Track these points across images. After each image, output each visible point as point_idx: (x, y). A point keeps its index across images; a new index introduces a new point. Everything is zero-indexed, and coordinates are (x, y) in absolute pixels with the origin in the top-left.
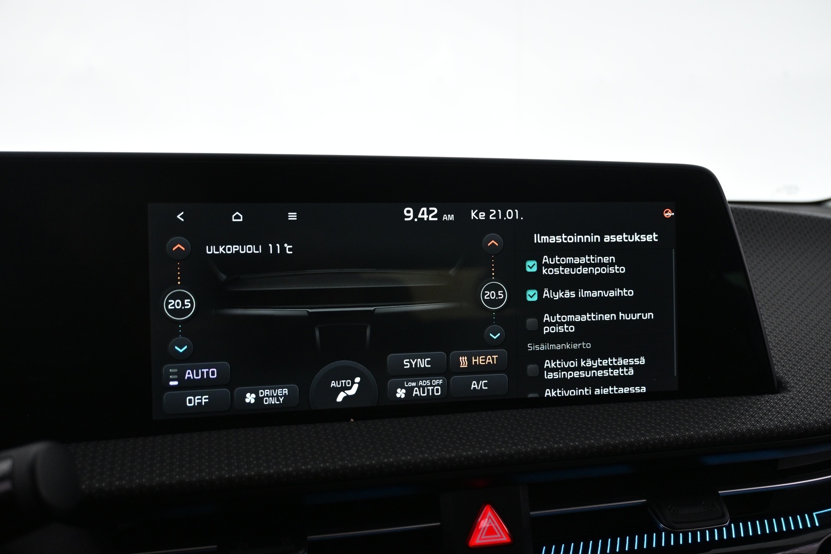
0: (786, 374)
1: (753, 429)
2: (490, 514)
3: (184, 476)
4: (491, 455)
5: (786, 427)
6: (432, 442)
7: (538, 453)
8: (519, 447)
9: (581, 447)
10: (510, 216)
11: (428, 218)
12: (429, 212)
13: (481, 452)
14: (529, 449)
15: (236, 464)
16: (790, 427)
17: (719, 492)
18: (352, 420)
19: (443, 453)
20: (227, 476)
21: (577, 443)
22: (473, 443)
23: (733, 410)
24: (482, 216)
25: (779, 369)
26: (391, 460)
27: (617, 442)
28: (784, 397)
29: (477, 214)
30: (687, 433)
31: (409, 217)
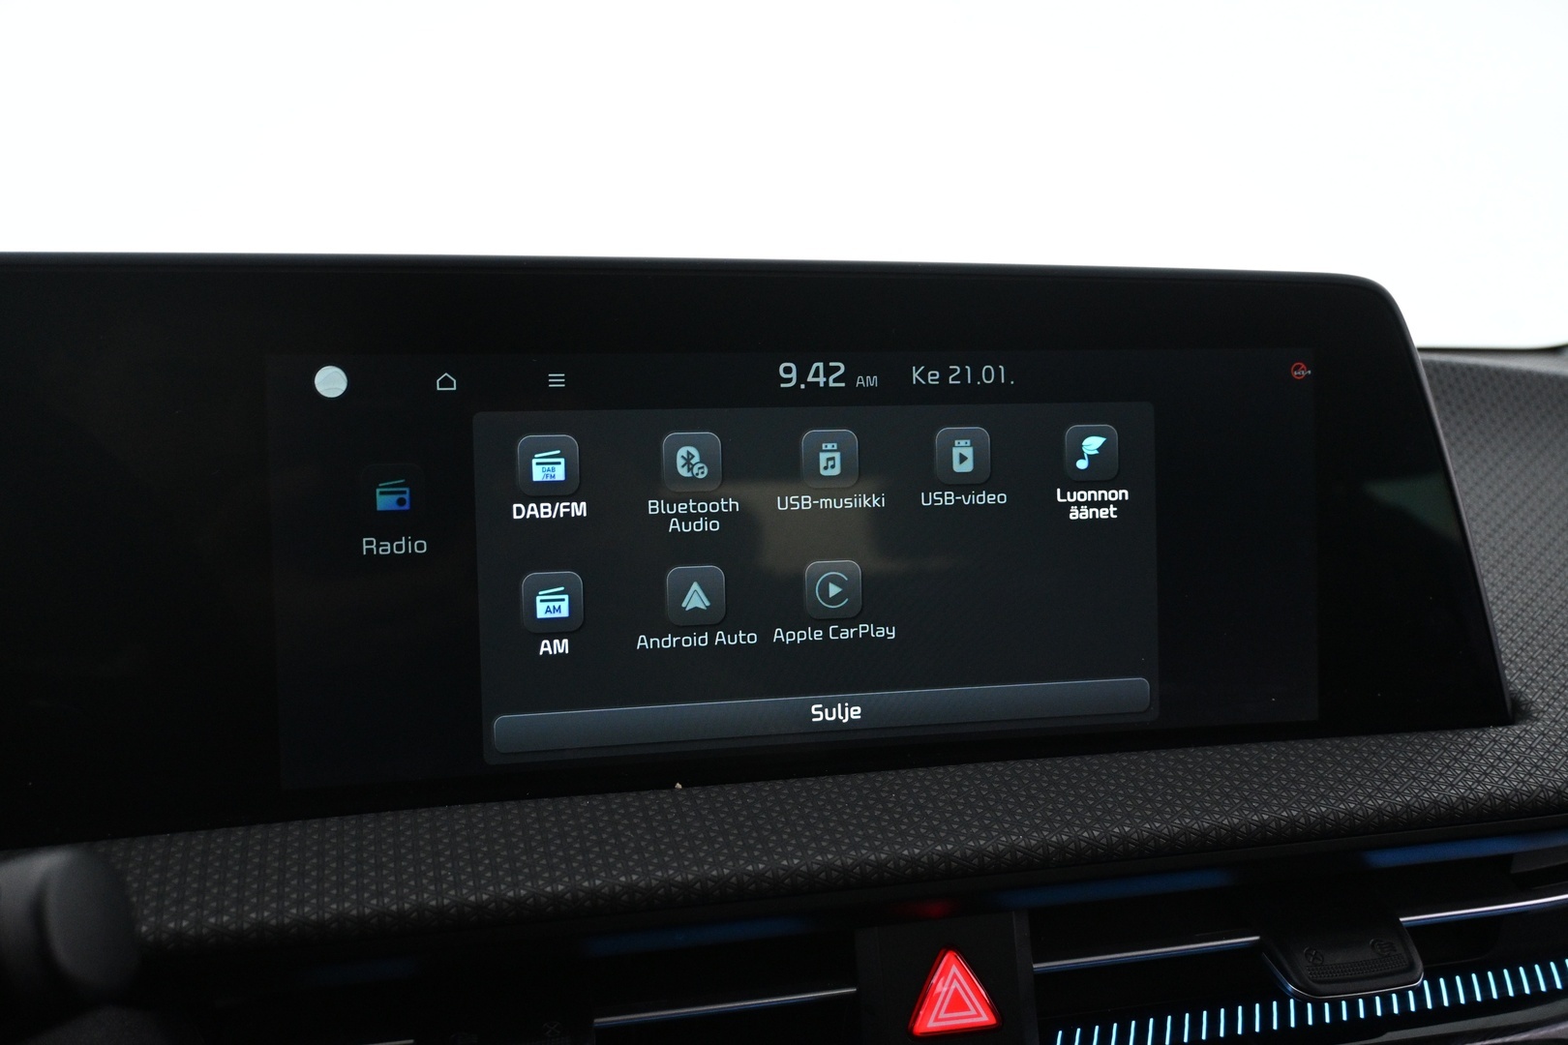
0: (1527, 687)
1: (1471, 796)
2: (954, 969)
3: (347, 905)
4: (958, 854)
5: (1534, 791)
6: (841, 829)
7: (1051, 849)
8: (1014, 838)
9: (1135, 836)
10: (988, 377)
11: (826, 383)
12: (828, 372)
13: (939, 848)
14: (1033, 842)
16: (1542, 791)
17: (1402, 919)
18: (679, 786)
19: (864, 852)
20: (433, 903)
21: (1127, 829)
22: (923, 831)
23: (1429, 758)
24: (933, 377)
25: (1515, 677)
26: (761, 866)
27: (1206, 825)
28: (1526, 731)
29: (923, 375)
30: (1342, 806)
31: (790, 380)
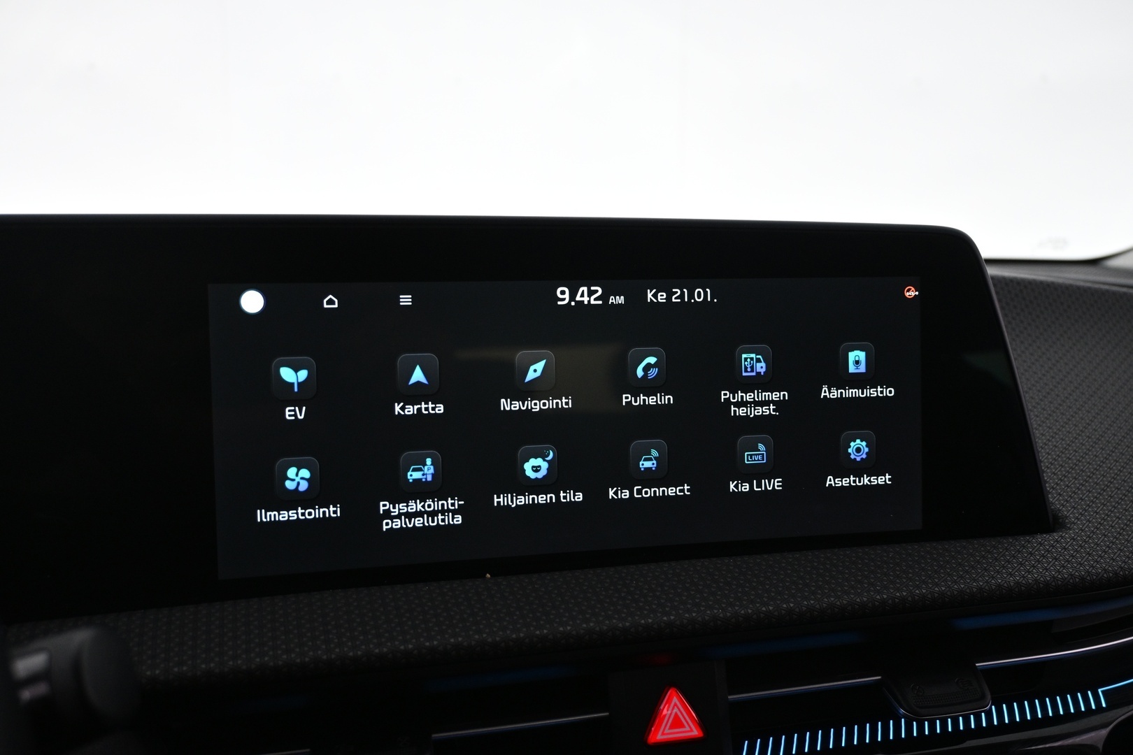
0: (1064, 506)
1: (1024, 582)
2: (675, 700)
3: (266, 659)
4: (678, 622)
5: (1066, 578)
6: (599, 606)
7: (741, 619)
8: (716, 611)
9: (797, 610)
10: (699, 297)
11: (589, 301)
12: (591, 293)
13: (665, 618)
14: (728, 614)
15: (336, 641)
16: (1072, 578)
17: (977, 665)
18: (488, 576)
19: (614, 621)
20: (325, 657)
22: (654, 607)
23: (996, 555)
24: (662, 297)
25: (1055, 500)
26: (545, 631)
27: (845, 602)
28: (1061, 536)
29: (655, 296)
30: (936, 589)
31: (564, 299)
